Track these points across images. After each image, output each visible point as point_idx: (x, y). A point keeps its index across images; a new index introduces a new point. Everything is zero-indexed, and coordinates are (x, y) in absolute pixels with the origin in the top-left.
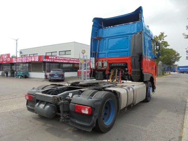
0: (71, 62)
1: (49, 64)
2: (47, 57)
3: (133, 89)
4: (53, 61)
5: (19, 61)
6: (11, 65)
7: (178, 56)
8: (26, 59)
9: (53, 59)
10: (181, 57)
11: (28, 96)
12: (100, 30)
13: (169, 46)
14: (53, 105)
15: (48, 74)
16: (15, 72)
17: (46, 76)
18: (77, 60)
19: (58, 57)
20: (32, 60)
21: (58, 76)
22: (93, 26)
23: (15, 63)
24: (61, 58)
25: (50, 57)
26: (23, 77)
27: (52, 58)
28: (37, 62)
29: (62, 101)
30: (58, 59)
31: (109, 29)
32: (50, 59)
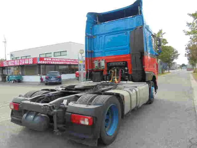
0: (67, 64)
1: (44, 66)
2: (41, 59)
3: (136, 90)
4: (49, 63)
5: (10, 64)
6: (2, 69)
7: (176, 54)
8: (19, 62)
9: (49, 61)
10: (179, 54)
11: (13, 105)
12: (95, 26)
13: (167, 43)
14: (45, 115)
15: (44, 77)
16: (7, 77)
17: (42, 79)
18: (74, 61)
19: (54, 58)
20: (26, 63)
21: (54, 79)
22: (87, 22)
23: (6, 67)
24: (57, 60)
25: (45, 59)
26: (15, 81)
27: (48, 59)
28: (31, 64)
29: (55, 110)
30: (54, 61)
31: (105, 25)
32: (45, 61)
